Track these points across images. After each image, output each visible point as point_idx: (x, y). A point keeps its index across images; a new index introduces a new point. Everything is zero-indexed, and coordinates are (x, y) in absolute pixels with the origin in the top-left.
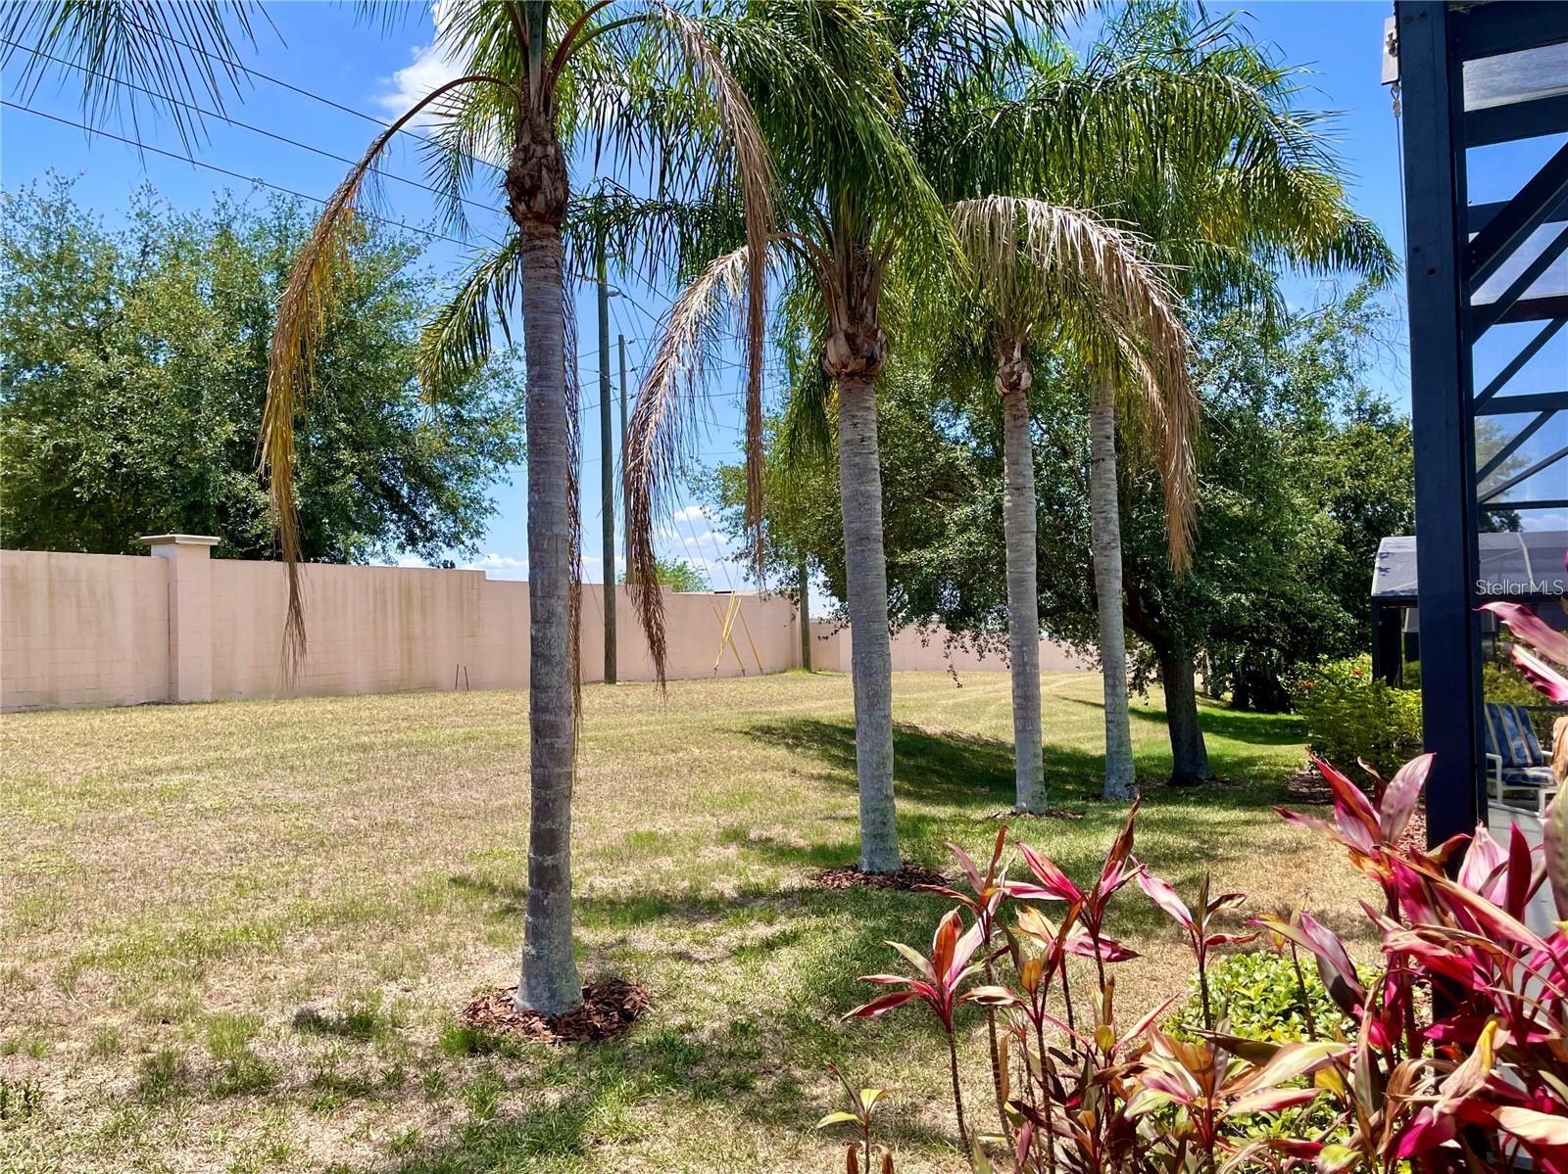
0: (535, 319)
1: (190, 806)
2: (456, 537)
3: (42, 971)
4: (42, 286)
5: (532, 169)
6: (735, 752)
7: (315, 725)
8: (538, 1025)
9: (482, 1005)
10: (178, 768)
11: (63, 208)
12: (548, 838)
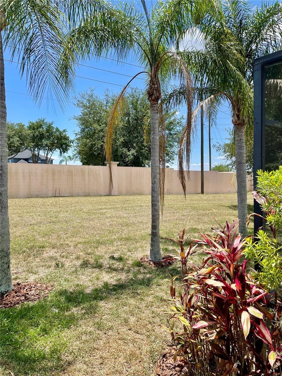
0: (153, 122)
1: (105, 216)
2: (169, 160)
3: (72, 244)
4: (89, 112)
5: (152, 91)
6: (224, 211)
7: (134, 201)
8: (152, 263)
9: (144, 258)
10: (105, 209)
11: (92, 95)
12: (155, 227)
